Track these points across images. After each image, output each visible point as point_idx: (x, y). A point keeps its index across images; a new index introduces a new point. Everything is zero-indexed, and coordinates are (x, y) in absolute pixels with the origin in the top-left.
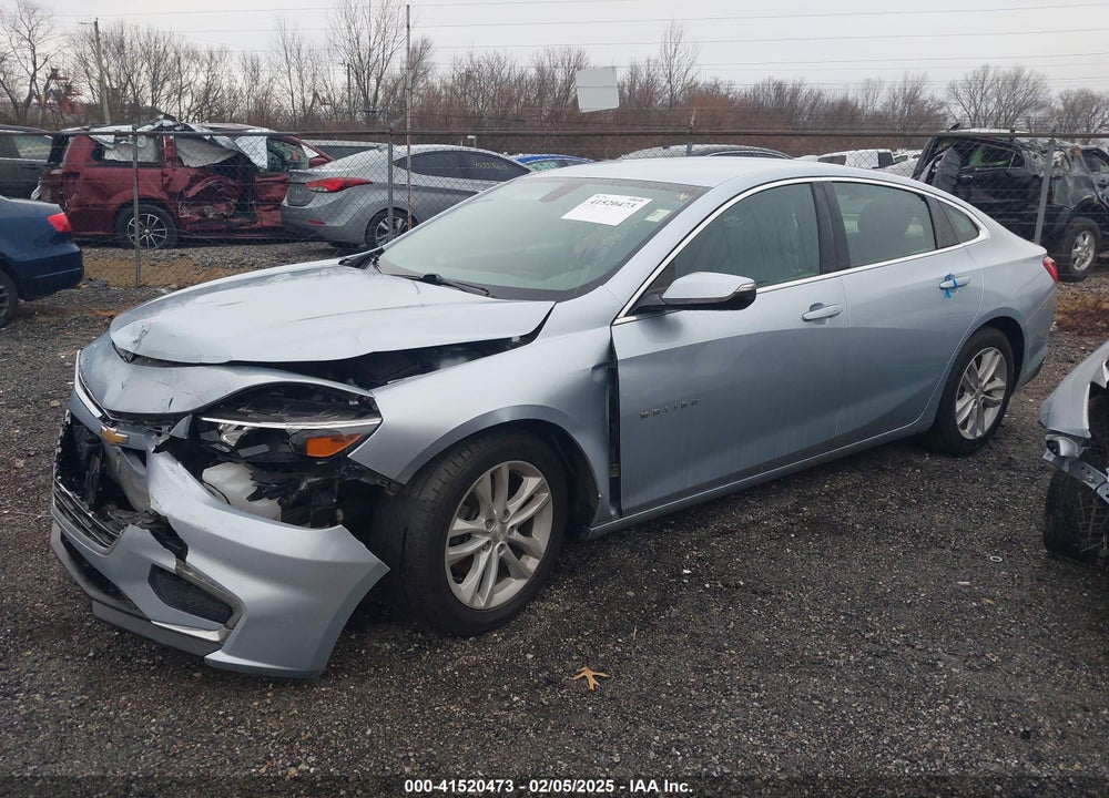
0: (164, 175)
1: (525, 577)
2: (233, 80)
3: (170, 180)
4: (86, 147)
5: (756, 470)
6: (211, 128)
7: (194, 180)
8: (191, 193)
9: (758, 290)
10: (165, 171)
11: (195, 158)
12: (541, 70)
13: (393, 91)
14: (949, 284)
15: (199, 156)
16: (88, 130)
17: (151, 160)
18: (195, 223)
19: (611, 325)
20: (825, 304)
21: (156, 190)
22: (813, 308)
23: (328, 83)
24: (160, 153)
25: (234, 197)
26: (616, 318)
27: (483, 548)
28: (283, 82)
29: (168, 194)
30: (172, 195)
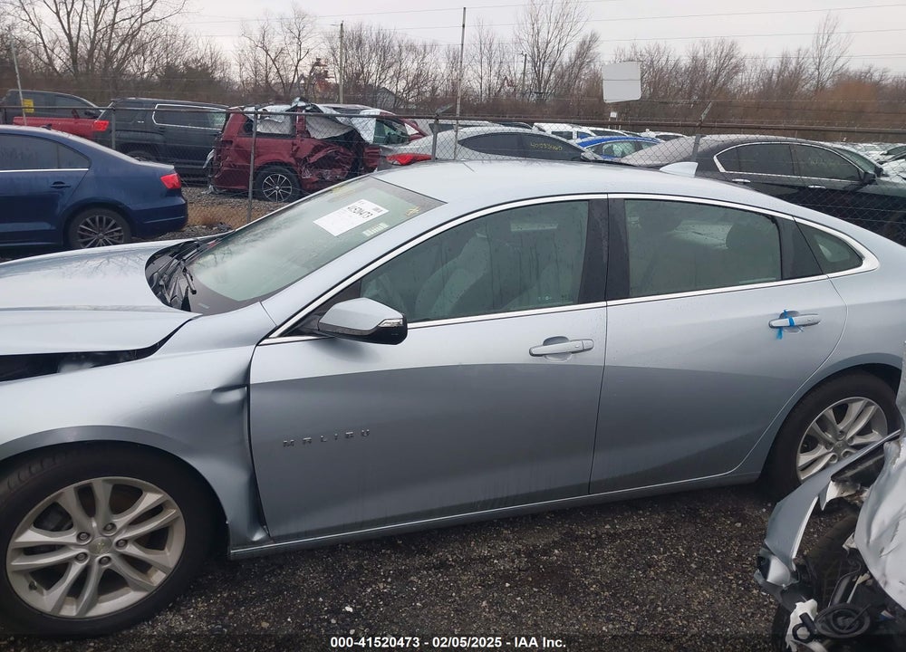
0: (293, 144)
1: (144, 590)
2: (437, 67)
3: (298, 148)
4: (240, 122)
5: (472, 507)
6: (335, 109)
7: (317, 149)
8: (313, 160)
9: (409, 325)
10: (295, 141)
11: (320, 132)
12: (695, 59)
13: (562, 76)
14: (785, 322)
15: (325, 130)
16: (243, 109)
17: (287, 132)
18: (313, 183)
19: (257, 345)
20: (570, 338)
21: (287, 157)
22: (547, 342)
23: (511, 69)
24: (294, 127)
25: (348, 164)
26: (267, 337)
27: (77, 558)
28: (475, 68)
29: (295, 159)
30: (298, 160)
